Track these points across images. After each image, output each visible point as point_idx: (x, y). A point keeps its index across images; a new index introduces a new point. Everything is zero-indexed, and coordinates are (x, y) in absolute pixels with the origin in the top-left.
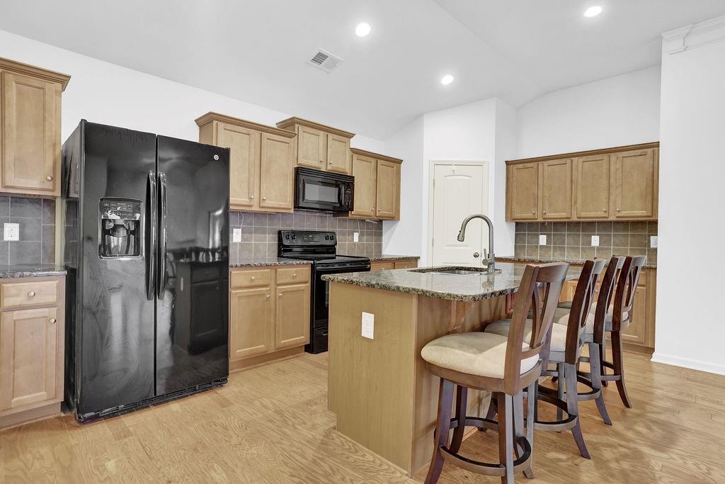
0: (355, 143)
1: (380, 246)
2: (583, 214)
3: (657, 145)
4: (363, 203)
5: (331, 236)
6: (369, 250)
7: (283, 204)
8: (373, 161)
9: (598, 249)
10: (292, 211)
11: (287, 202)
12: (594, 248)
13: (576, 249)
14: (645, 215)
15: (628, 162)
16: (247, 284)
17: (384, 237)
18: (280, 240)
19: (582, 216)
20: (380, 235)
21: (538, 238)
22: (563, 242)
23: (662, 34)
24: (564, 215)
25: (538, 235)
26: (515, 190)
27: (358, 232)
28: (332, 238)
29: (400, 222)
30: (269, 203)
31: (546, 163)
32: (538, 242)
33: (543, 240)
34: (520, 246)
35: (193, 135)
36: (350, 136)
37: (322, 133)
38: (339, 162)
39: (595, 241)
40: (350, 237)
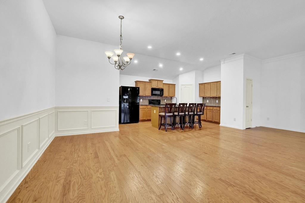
0: (164, 82)
3: (220, 82)
4: (166, 94)
5: (159, 100)
7: (149, 95)
8: (168, 85)
10: (151, 96)
11: (150, 94)
12: (217, 103)
16: (142, 108)
18: (149, 101)
23: (221, 60)
24: (209, 96)
27: (166, 99)
30: (146, 95)
31: (206, 84)
35: (134, 86)
36: (163, 81)
37: (156, 81)
38: (160, 86)
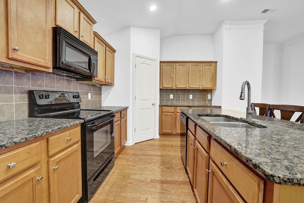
1: (100, 101)
2: (191, 86)
3: (216, 62)
5: (77, 96)
6: (96, 104)
7: (41, 62)
8: (104, 46)
9: (192, 100)
10: (51, 70)
11: (46, 60)
12: (190, 99)
13: (184, 100)
14: (211, 87)
15: (207, 67)
17: (103, 96)
19: (191, 87)
20: (101, 94)
21: (170, 96)
22: (179, 97)
24: (184, 86)
25: (169, 95)
26: (164, 74)
27: (90, 92)
28: (78, 97)
29: (114, 87)
30: (23, 56)
31: (177, 64)
32: (169, 97)
33: (171, 96)
34: (162, 99)
38: (87, 38)
39: (191, 97)
40: (87, 96)
